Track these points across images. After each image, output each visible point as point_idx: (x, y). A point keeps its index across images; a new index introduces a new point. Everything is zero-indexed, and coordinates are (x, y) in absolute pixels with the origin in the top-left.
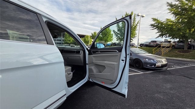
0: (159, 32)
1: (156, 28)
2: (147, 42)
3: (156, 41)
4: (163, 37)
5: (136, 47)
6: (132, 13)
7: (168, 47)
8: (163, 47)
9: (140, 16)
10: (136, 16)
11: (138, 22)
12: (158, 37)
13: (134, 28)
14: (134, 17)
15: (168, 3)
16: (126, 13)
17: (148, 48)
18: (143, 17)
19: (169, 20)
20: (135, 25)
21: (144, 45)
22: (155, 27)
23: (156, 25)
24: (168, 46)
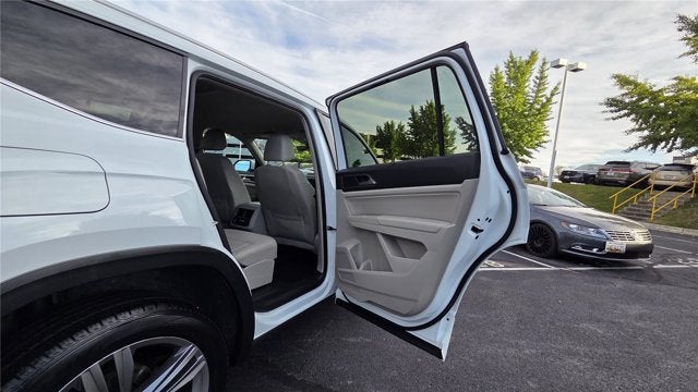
0: (640, 129)
1: (628, 115)
2: (591, 166)
3: (628, 163)
4: (659, 147)
5: (545, 184)
6: (533, 55)
7: (677, 189)
8: (658, 188)
9: (563, 70)
10: (548, 66)
11: (556, 89)
12: (636, 147)
13: (539, 110)
14: (542, 72)
15: (682, 18)
16: (511, 57)
17: (593, 188)
18: (575, 71)
19: (686, 80)
20: (545, 101)
21: (576, 176)
22: (626, 111)
23: (627, 101)
24: (681, 184)
